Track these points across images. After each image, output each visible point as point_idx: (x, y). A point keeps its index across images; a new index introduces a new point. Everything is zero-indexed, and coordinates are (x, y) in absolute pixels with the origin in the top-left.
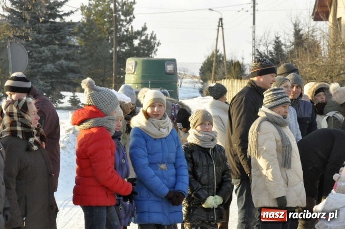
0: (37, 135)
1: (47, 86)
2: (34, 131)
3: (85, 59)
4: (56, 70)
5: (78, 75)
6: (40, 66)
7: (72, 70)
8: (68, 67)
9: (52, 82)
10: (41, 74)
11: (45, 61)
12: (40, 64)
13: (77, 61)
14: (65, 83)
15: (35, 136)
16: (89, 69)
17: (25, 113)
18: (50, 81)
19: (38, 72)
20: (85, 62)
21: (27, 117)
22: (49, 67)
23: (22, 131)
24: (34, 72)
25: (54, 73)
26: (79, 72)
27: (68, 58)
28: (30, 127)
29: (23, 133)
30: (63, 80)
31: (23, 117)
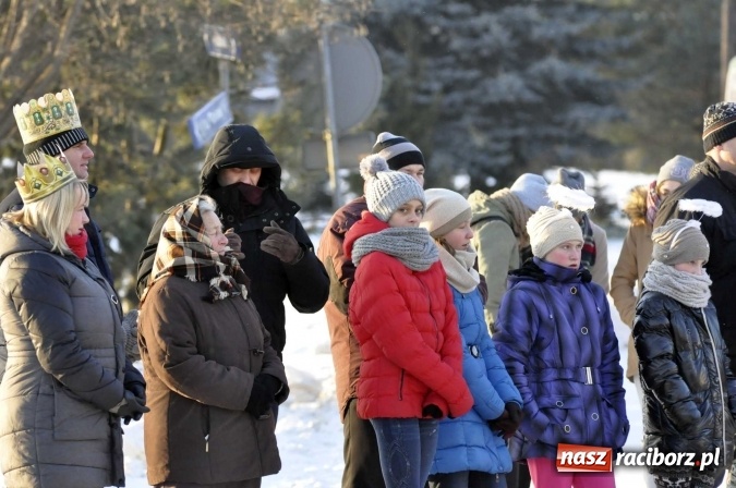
0: (226, 273)
1: (497, 154)
2: (219, 263)
3: (634, 51)
4: (529, 96)
5: (609, 111)
6: (473, 84)
7: (585, 94)
8: (571, 83)
9: (515, 140)
10: (474, 109)
11: (489, 63)
12: (473, 74)
13: (606, 61)
14: (560, 140)
15: (221, 273)
16: (650, 86)
17: (198, 231)
18: (507, 133)
19: (468, 102)
20: (633, 64)
21: (202, 238)
22: (507, 85)
23: (196, 265)
24: (452, 105)
25: (522, 106)
26: (610, 100)
27: (571, 49)
28: (210, 258)
29: (197, 270)
30: (554, 131)
31: (194, 240)
